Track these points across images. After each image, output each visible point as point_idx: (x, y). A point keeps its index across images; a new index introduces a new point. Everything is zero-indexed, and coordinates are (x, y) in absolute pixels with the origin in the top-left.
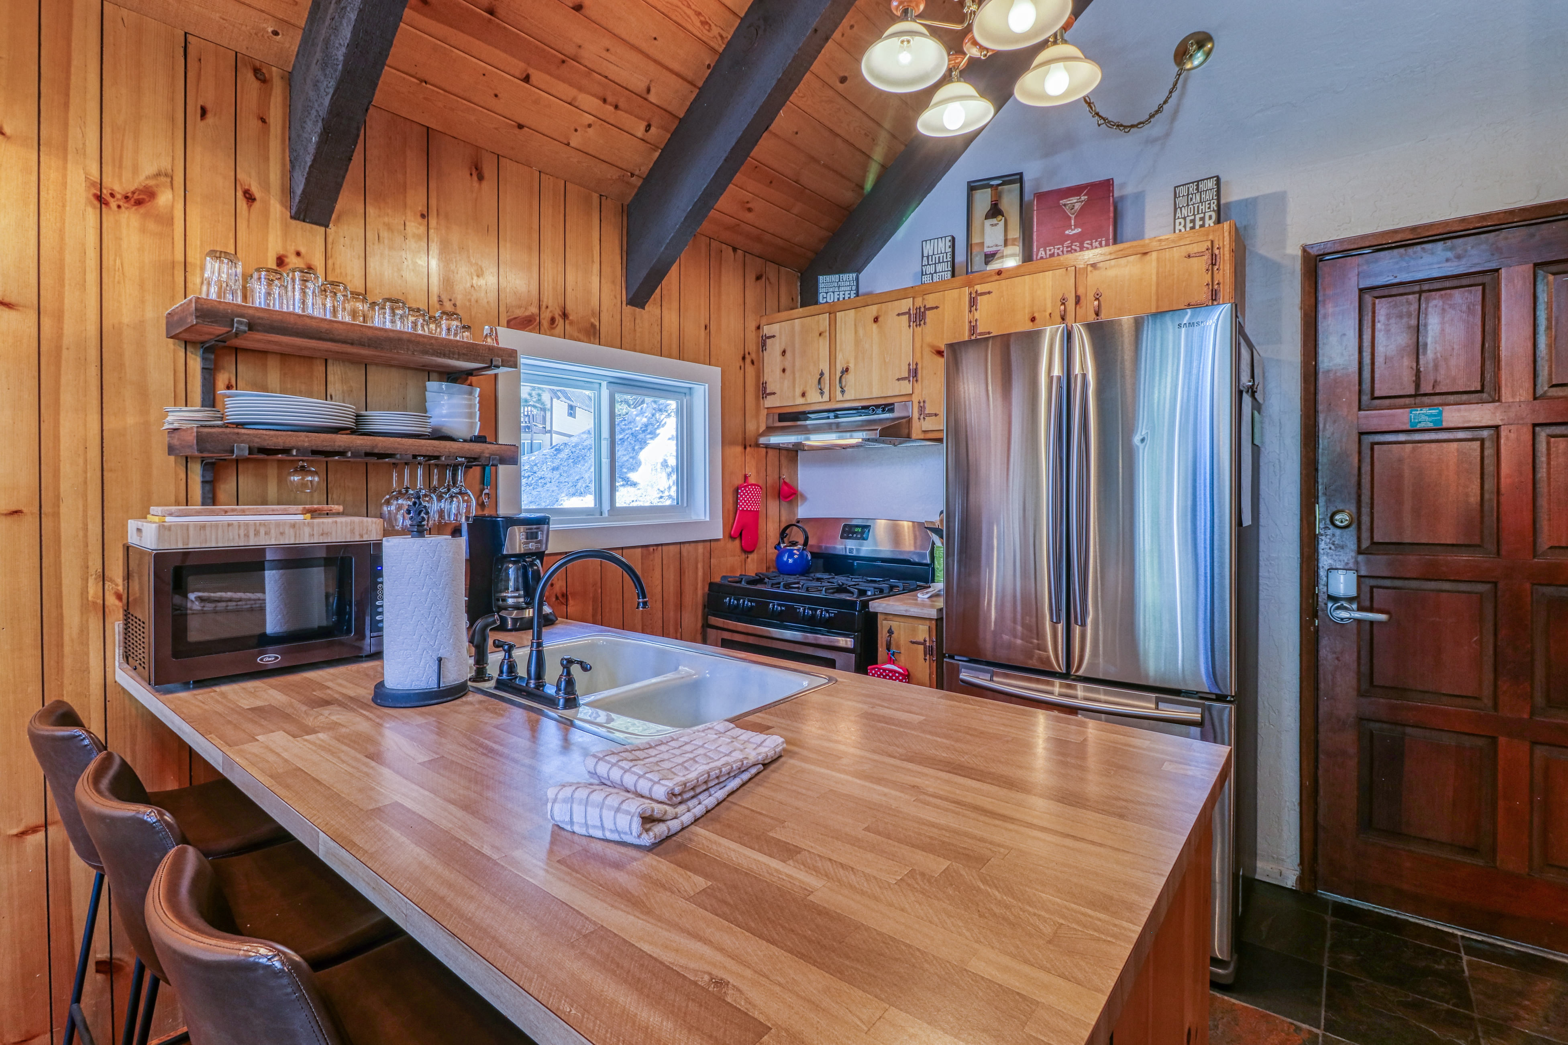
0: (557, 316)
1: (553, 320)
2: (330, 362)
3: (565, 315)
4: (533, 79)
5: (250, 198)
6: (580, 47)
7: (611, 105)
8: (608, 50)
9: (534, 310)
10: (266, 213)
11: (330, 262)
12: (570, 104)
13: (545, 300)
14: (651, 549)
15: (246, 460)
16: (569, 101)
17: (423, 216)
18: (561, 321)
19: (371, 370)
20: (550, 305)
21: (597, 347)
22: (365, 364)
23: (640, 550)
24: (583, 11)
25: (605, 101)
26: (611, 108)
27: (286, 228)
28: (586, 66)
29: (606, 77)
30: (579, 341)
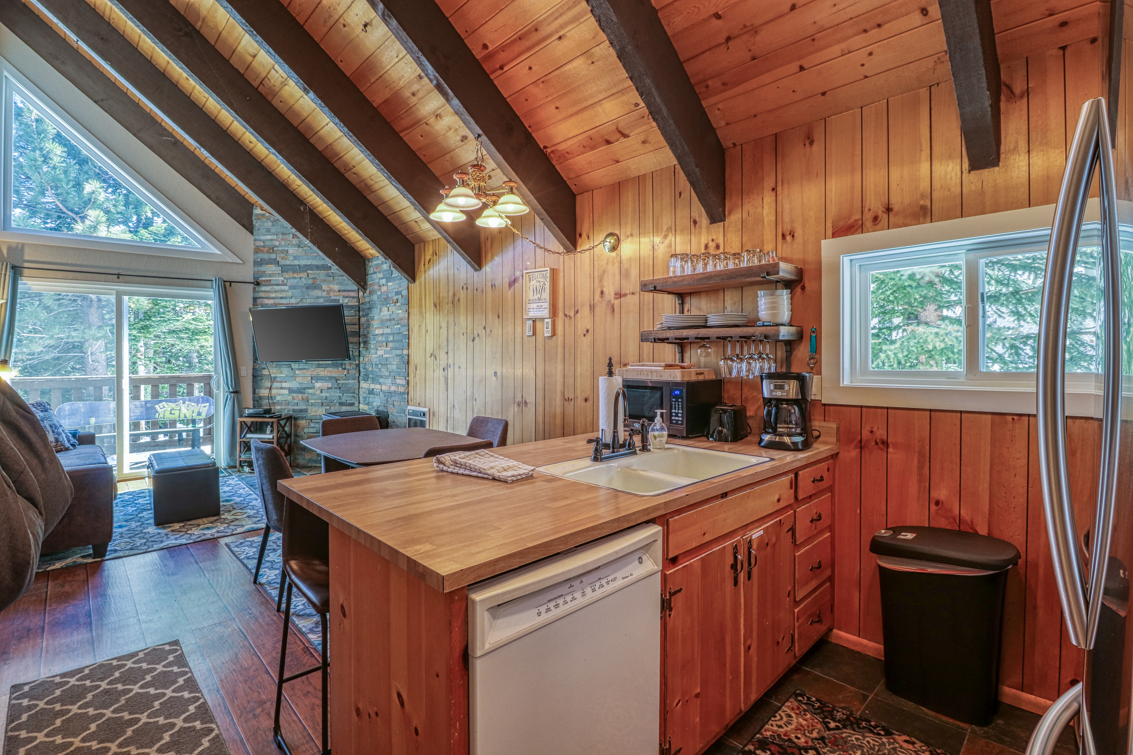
0: (880, 213)
1: (876, 219)
2: (726, 290)
3: (889, 210)
4: (806, 66)
5: (695, 222)
6: (815, 23)
7: (873, 28)
8: (835, 5)
9: (857, 216)
10: (701, 227)
11: (726, 238)
12: (842, 55)
13: (868, 204)
14: (1010, 418)
15: (694, 343)
16: (840, 54)
17: (773, 189)
18: (885, 216)
19: (744, 289)
20: (872, 209)
21: (929, 225)
22: (741, 287)
23: (990, 416)
24: (797, 6)
25: (865, 31)
26: (877, 30)
27: (708, 228)
28: (830, 28)
29: (851, 18)
30: (906, 226)
